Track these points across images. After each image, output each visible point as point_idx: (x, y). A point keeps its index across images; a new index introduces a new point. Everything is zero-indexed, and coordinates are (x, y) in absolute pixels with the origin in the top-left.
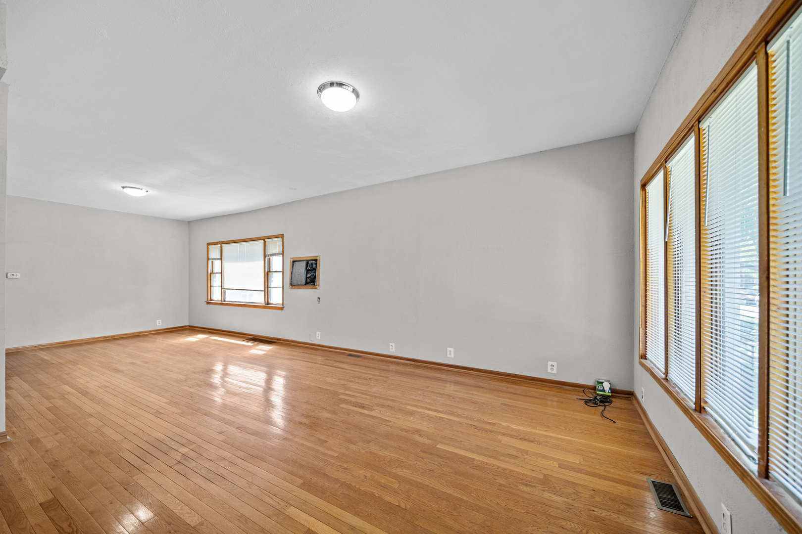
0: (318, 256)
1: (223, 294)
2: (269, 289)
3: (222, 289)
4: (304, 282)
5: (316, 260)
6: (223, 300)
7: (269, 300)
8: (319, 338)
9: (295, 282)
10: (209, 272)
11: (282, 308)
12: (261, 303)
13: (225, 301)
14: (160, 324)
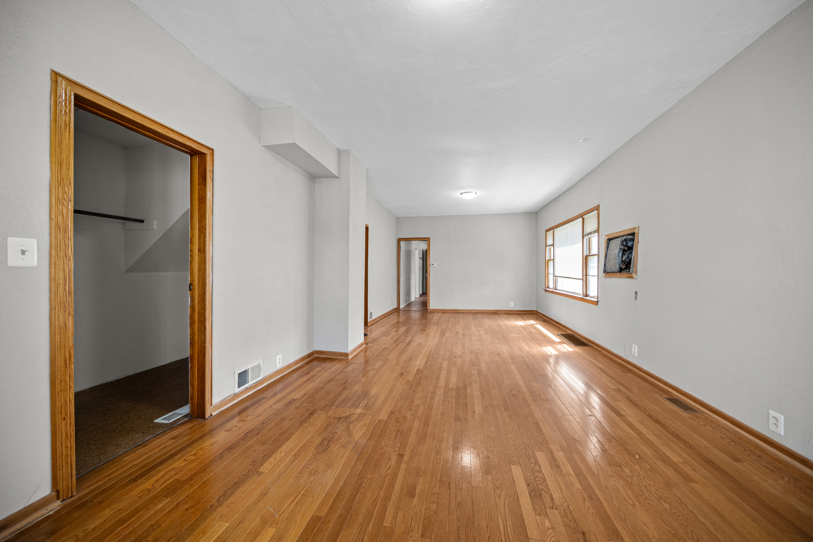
0: (635, 228)
1: (555, 282)
2: (587, 276)
3: (554, 276)
4: (617, 268)
5: (633, 234)
6: (555, 288)
7: (588, 291)
8: (636, 354)
9: (608, 269)
10: (547, 259)
11: (597, 303)
12: (579, 294)
13: (556, 289)
14: (512, 306)
